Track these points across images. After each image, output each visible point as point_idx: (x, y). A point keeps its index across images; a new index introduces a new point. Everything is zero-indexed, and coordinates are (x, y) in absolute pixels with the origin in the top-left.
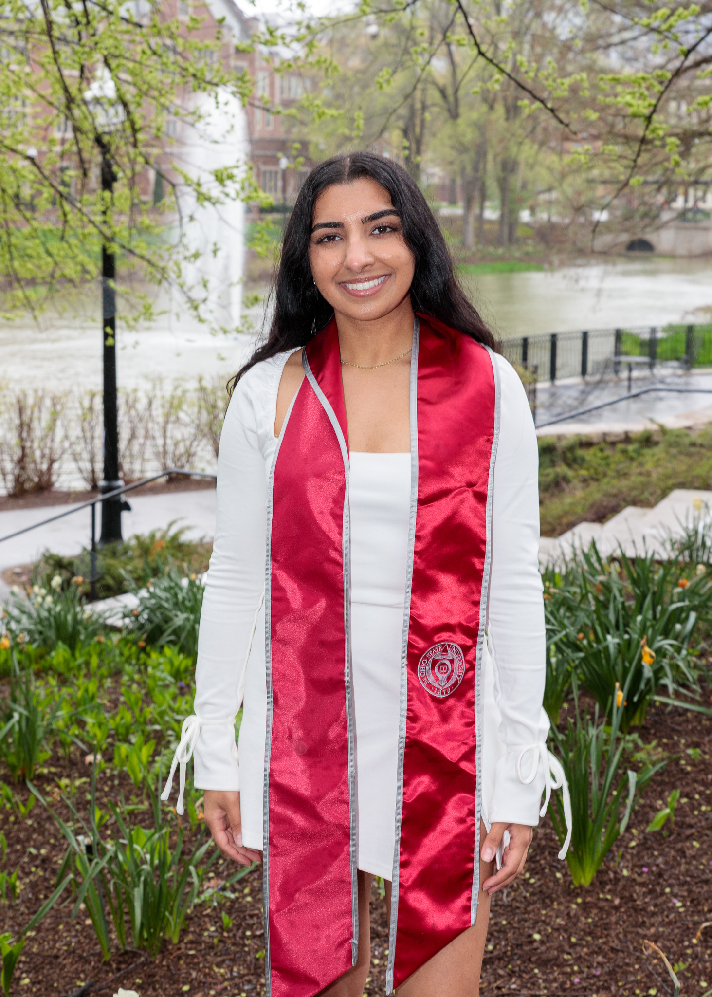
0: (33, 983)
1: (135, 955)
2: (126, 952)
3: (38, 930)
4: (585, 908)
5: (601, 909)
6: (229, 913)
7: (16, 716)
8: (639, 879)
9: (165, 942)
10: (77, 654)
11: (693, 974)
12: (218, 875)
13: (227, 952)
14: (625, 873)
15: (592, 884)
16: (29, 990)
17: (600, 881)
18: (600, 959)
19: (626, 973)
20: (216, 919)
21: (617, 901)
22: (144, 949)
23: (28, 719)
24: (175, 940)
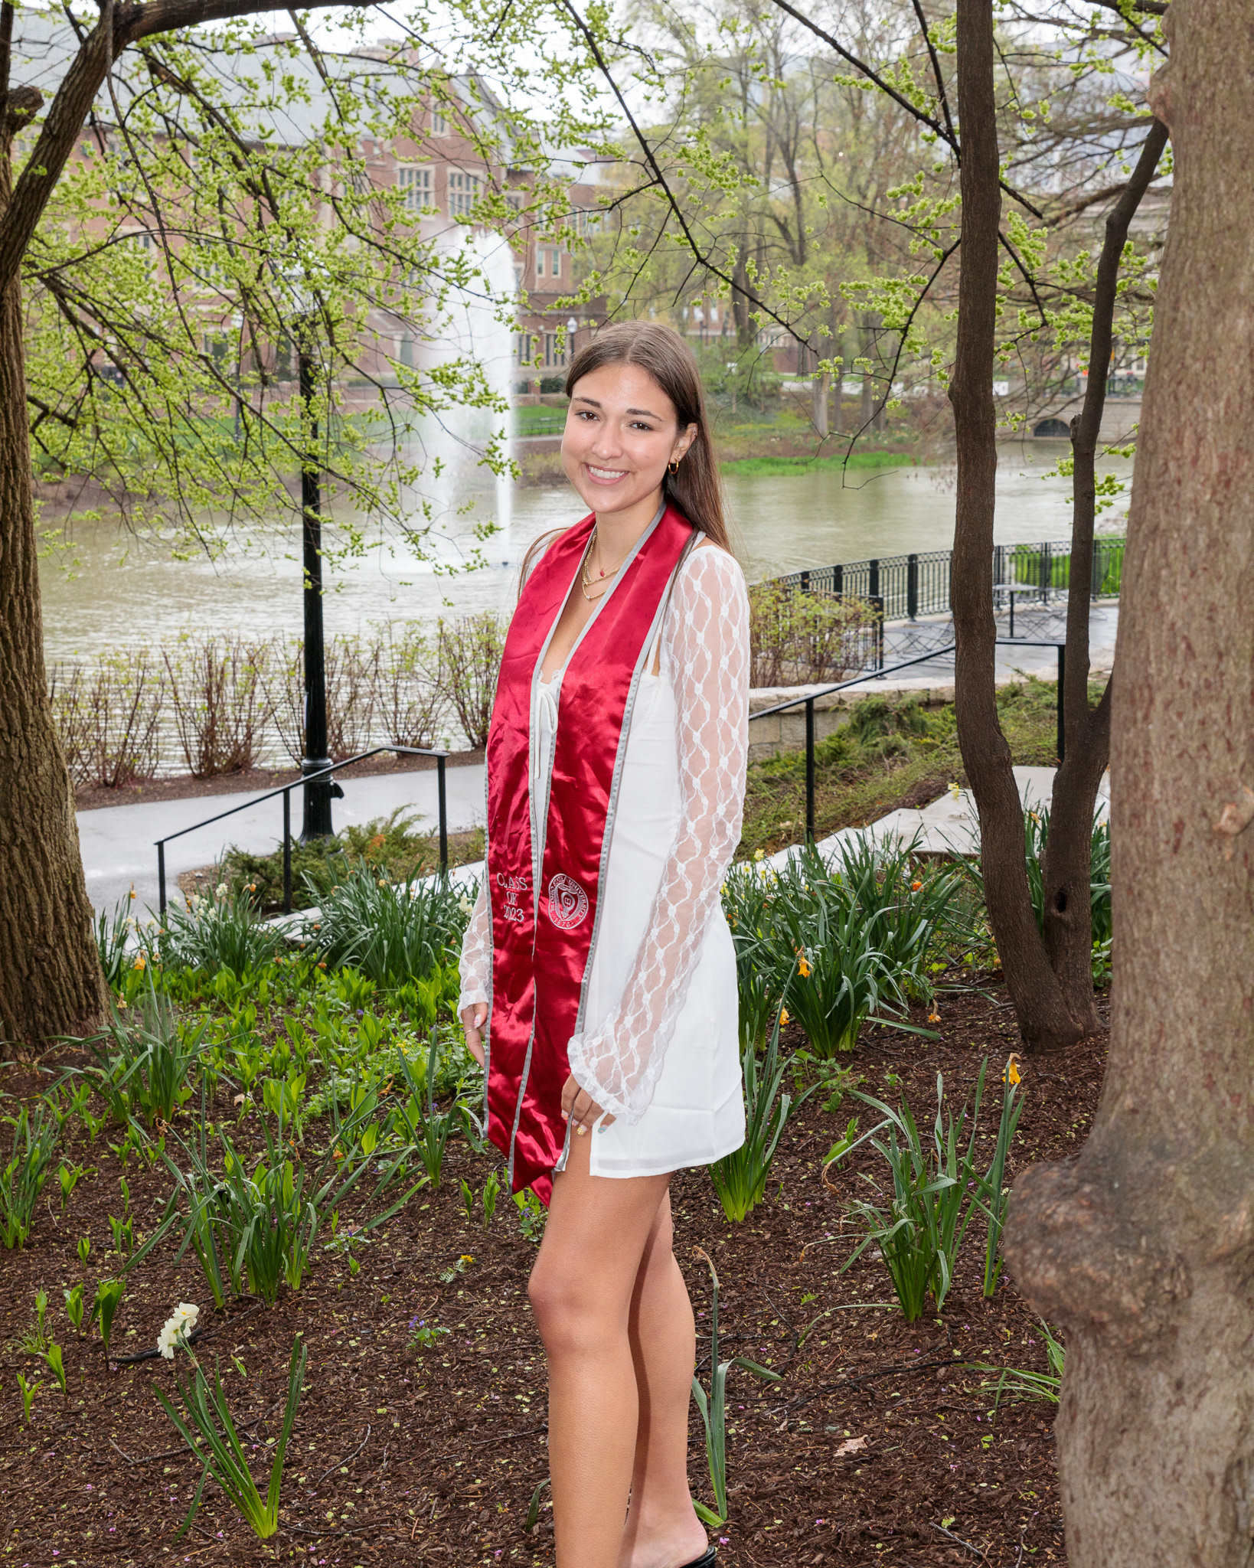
0: (139, 1334)
1: (251, 1301)
2: (241, 1299)
3: (153, 1282)
4: (733, 1243)
5: (750, 1244)
6: (360, 1258)
7: (150, 1048)
8: (798, 1213)
9: (285, 1289)
10: (244, 977)
11: (821, 1304)
12: (357, 1220)
13: (348, 1297)
14: (786, 1207)
15: (746, 1219)
16: (134, 1340)
17: (756, 1215)
18: (733, 1293)
19: (753, 1307)
20: (344, 1266)
21: (767, 1236)
22: (261, 1296)
23: (164, 1051)
24: (296, 1287)
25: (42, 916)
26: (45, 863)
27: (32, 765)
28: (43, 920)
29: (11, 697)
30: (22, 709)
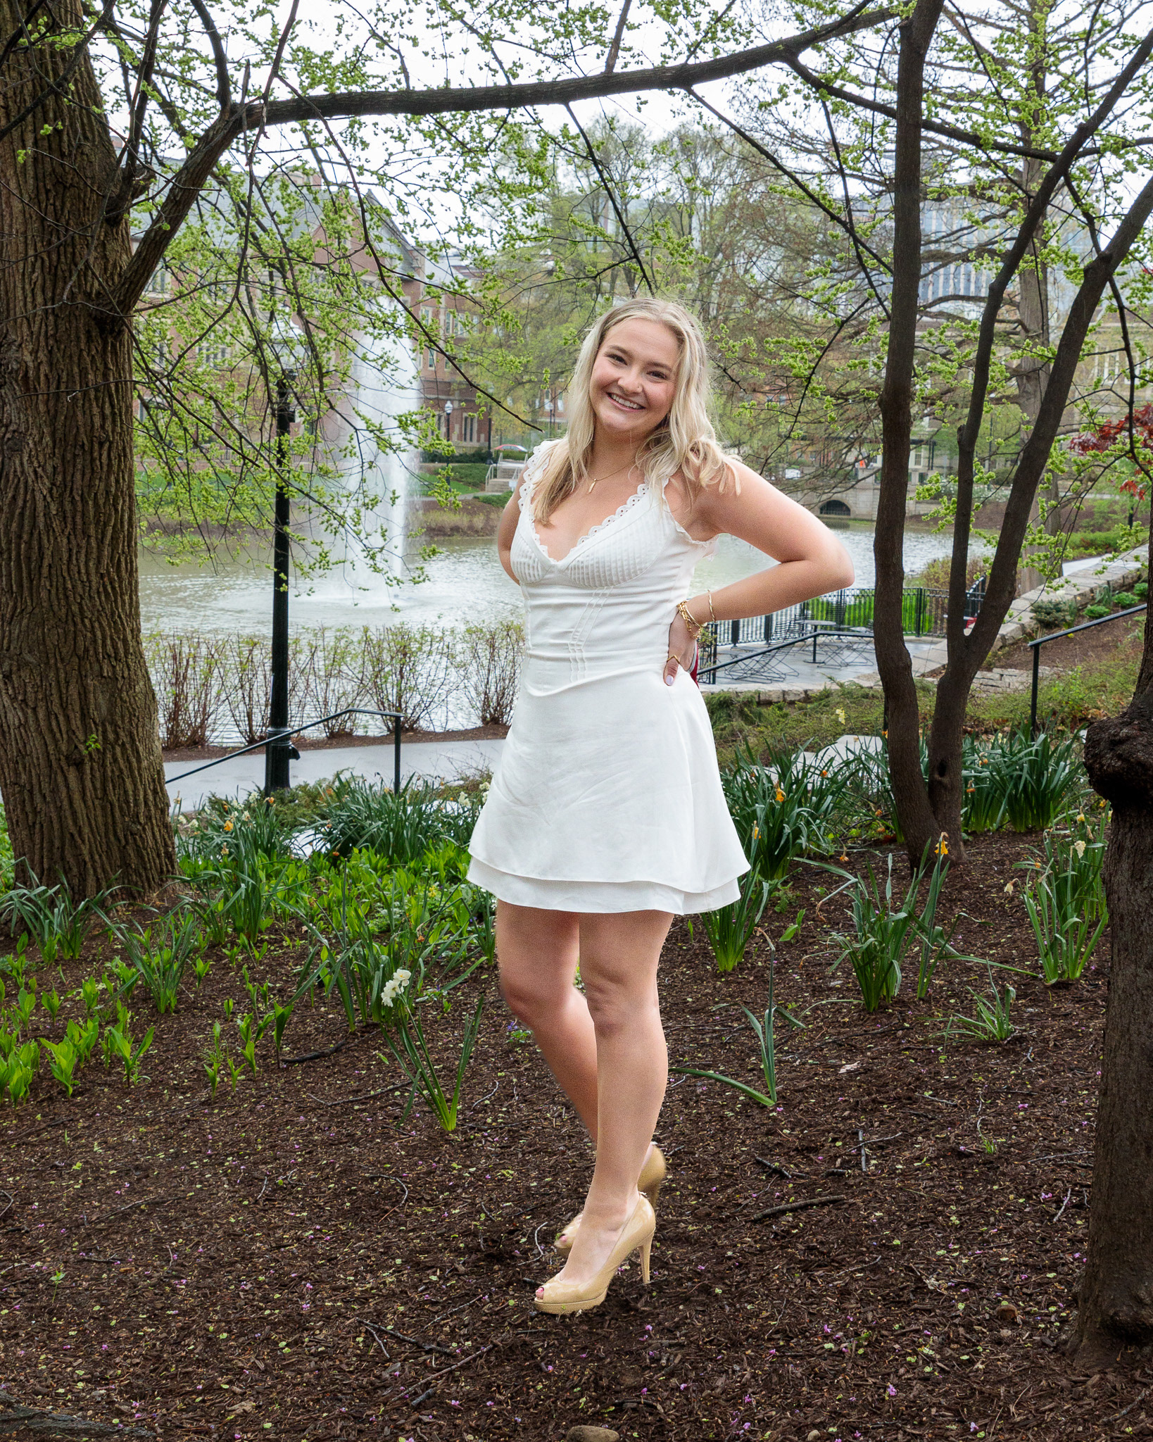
25: (136, 800)
26: (139, 761)
27: (131, 686)
28: (136, 805)
29: (117, 632)
30: (125, 641)
